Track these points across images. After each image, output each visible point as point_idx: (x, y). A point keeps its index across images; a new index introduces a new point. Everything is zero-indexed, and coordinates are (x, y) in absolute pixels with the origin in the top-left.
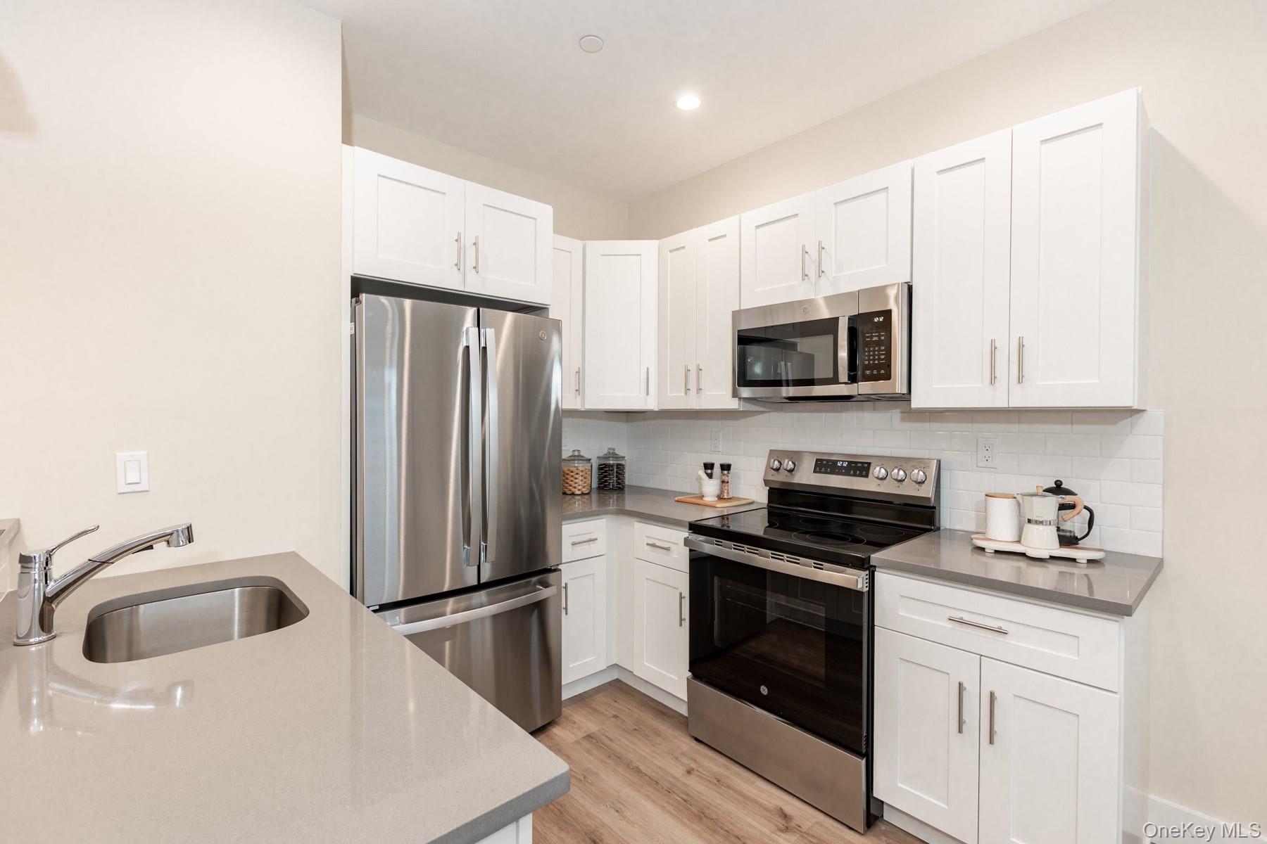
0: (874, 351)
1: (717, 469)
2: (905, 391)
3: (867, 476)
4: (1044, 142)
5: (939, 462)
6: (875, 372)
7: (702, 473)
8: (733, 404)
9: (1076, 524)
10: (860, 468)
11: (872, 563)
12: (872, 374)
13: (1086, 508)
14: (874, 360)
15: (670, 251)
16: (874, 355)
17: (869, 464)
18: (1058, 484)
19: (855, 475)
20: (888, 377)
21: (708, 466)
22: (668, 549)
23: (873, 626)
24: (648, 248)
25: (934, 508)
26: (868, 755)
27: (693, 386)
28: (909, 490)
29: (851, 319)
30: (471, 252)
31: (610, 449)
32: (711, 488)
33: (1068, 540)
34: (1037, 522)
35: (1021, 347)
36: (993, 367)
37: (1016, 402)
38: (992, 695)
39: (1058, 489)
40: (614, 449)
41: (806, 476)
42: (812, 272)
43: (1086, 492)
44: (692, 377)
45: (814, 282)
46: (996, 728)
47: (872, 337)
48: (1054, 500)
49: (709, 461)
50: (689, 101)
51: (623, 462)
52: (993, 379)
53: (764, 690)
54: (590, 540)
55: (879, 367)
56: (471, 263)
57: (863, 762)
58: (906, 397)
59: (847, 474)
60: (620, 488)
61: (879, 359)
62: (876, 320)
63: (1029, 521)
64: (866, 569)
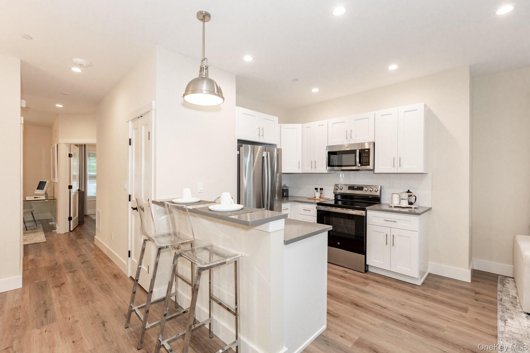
0: (365, 159)
1: (319, 190)
2: (373, 169)
3: (362, 190)
4: (405, 112)
5: (381, 186)
6: (366, 164)
7: (315, 191)
8: (326, 171)
9: (412, 200)
10: (361, 188)
11: (366, 209)
12: (365, 164)
13: (414, 196)
14: (365, 161)
15: (306, 128)
16: (365, 160)
17: (363, 187)
18: (409, 190)
19: (359, 190)
20: (369, 165)
21: (316, 189)
22: (310, 210)
23: (366, 224)
24: (299, 126)
25: (380, 198)
26: (365, 254)
27: (313, 166)
28: (373, 193)
29: (360, 150)
30: (261, 131)
31: (284, 184)
32: (318, 195)
33: (410, 203)
34: (403, 199)
35: (400, 159)
36: (394, 163)
37: (399, 172)
38: (393, 235)
39: (409, 192)
40: (285, 184)
41: (346, 191)
42: (349, 137)
43: (414, 192)
44: (313, 164)
45: (349, 139)
46: (394, 243)
47: (365, 155)
48: (407, 194)
49: (316, 187)
50: (315, 90)
51: (288, 189)
52: (394, 166)
53: (339, 243)
54: (287, 209)
55: (367, 162)
56: (261, 134)
57: (364, 256)
58: (373, 170)
59: (357, 190)
60: (287, 196)
61: (367, 160)
62: (366, 151)
63: (402, 199)
64: (365, 211)
